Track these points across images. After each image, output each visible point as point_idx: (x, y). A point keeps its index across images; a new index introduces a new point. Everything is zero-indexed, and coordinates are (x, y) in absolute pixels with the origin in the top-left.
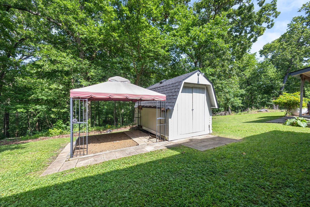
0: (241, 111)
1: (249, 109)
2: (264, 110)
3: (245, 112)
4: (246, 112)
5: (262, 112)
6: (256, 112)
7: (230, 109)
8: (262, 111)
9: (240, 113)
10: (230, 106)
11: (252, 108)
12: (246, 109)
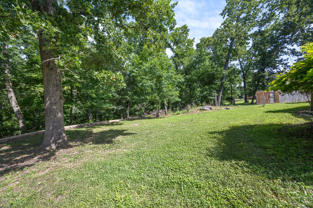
0: (180, 110)
1: (189, 106)
2: (208, 107)
3: (184, 111)
4: (186, 110)
5: (206, 110)
6: (199, 111)
7: (166, 107)
8: (205, 108)
9: (178, 112)
10: (165, 102)
11: (192, 105)
12: (185, 106)
